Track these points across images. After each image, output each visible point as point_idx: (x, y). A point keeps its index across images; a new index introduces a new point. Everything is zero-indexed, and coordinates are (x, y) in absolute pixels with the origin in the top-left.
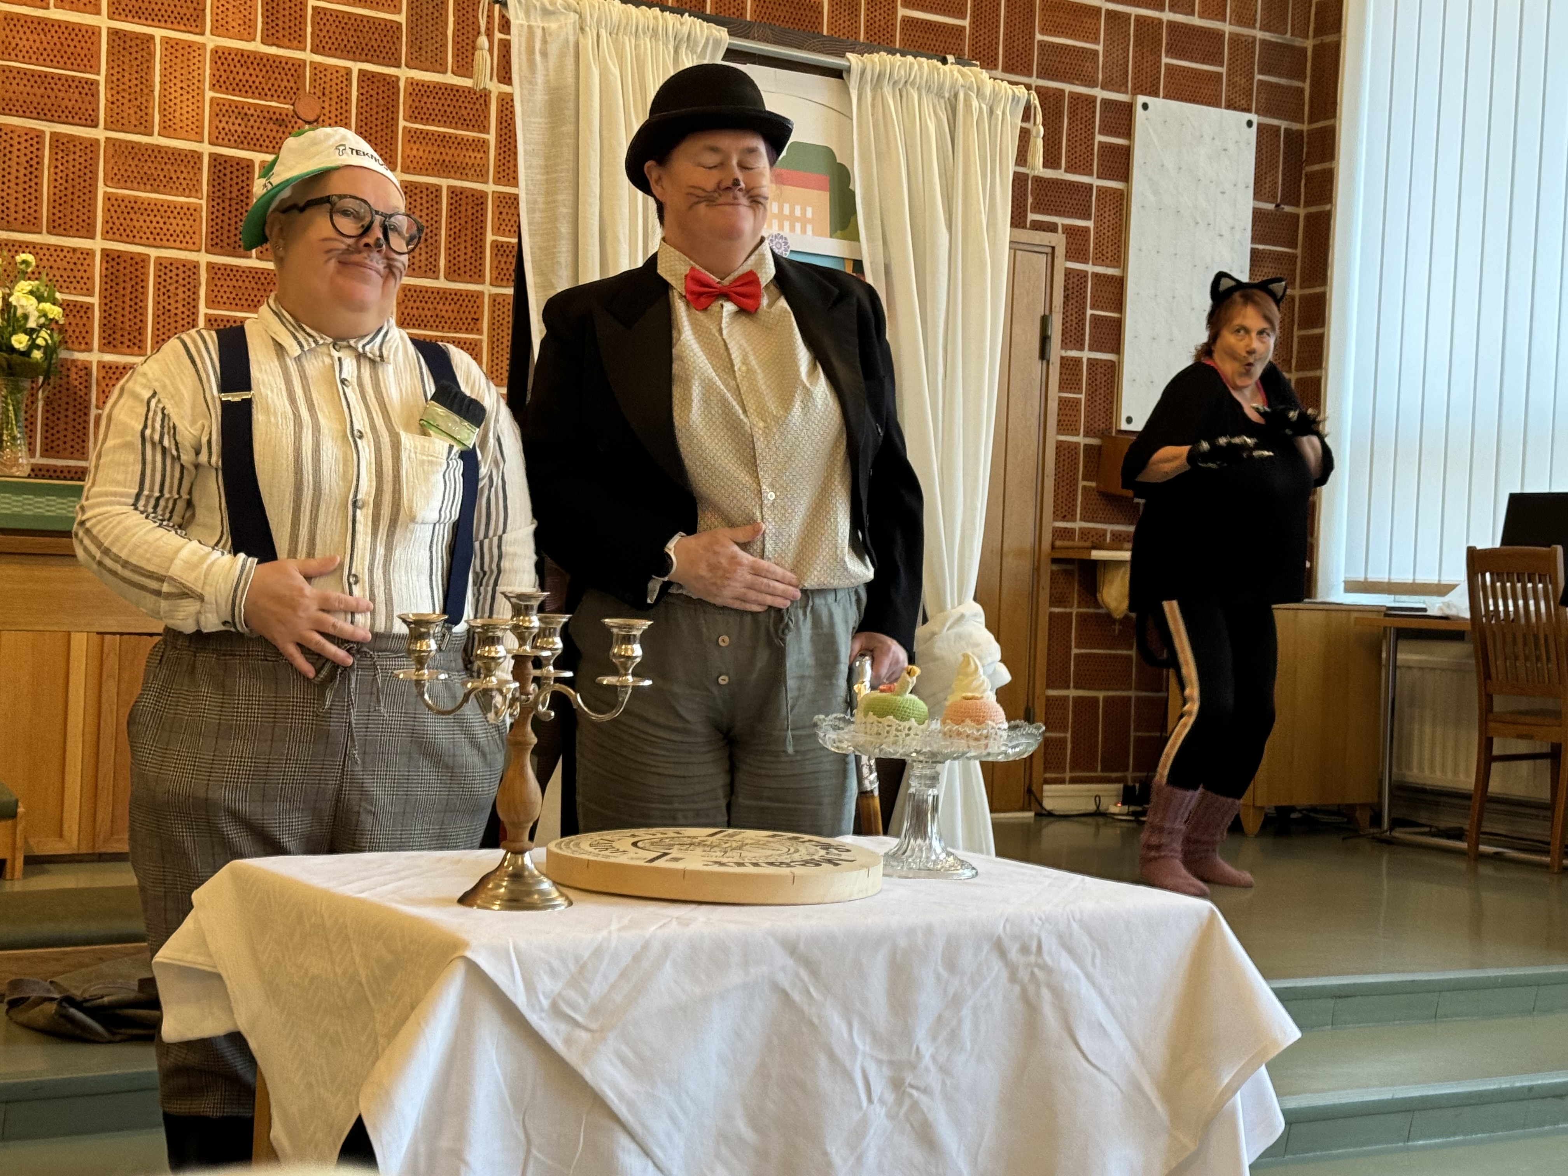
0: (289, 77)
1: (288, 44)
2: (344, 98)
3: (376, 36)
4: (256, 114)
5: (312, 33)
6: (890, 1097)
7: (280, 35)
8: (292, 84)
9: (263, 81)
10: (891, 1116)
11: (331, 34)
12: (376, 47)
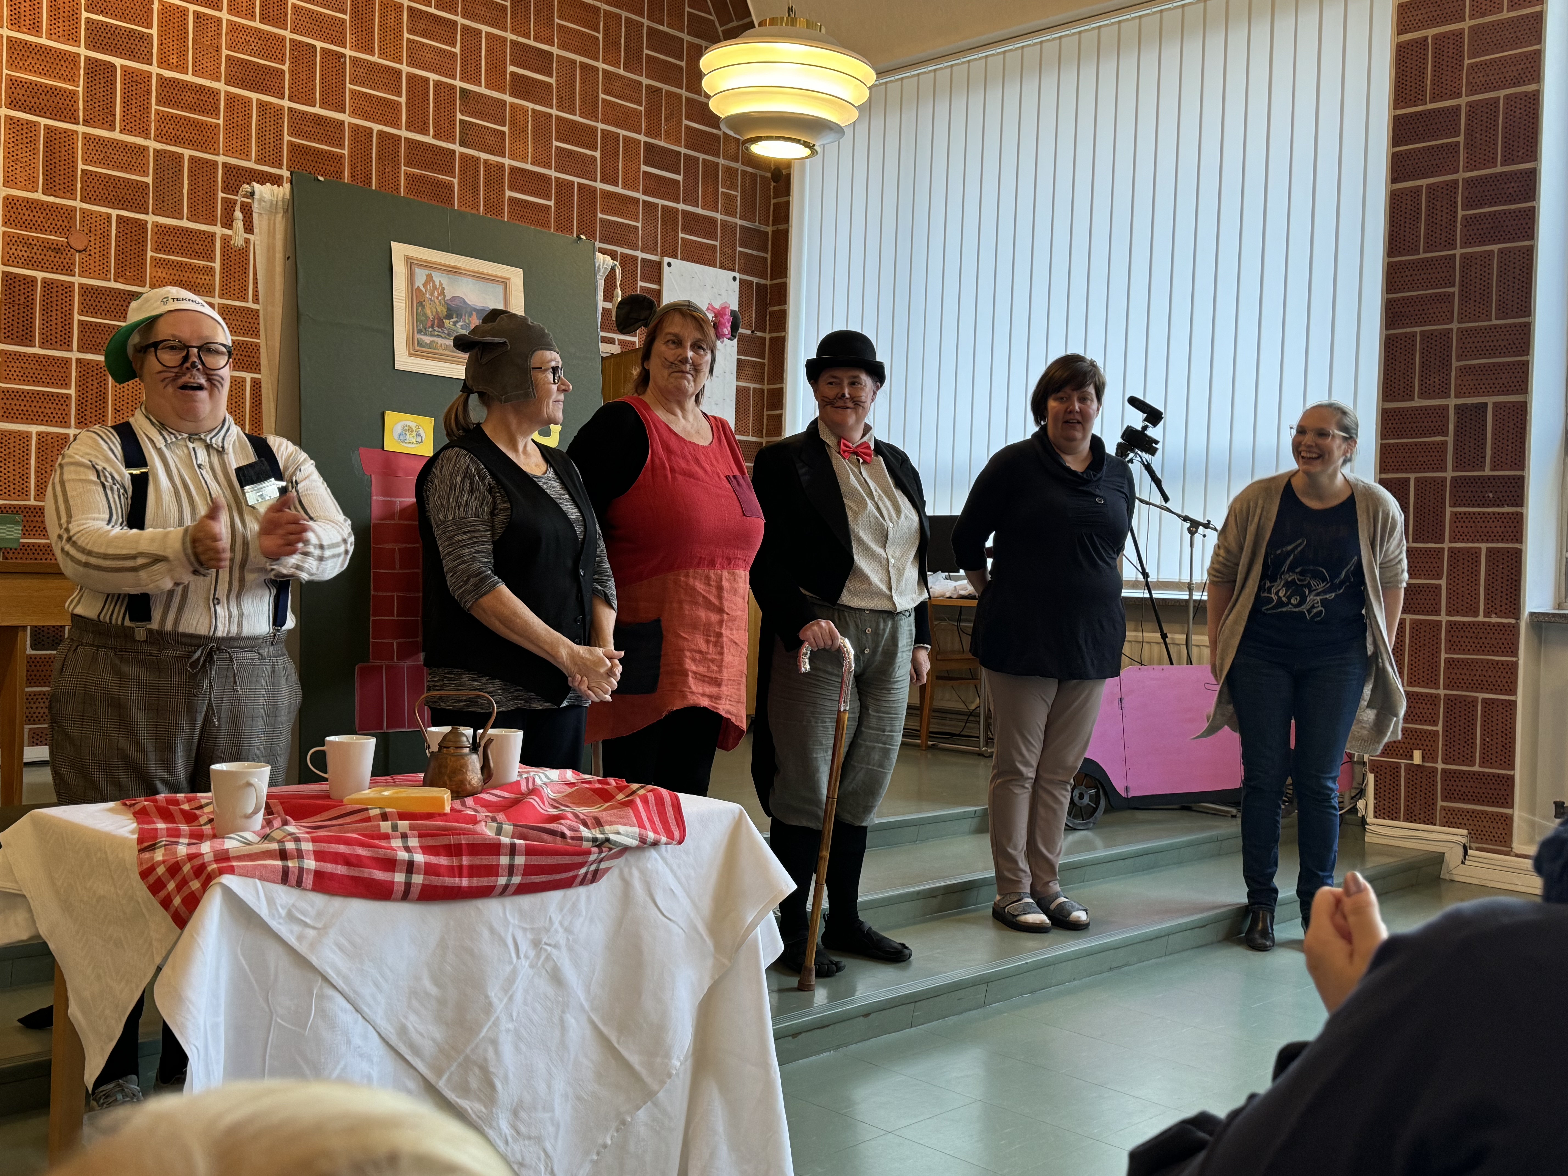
0: (64, 218)
1: (63, 195)
2: (105, 234)
3: (130, 191)
4: (38, 244)
5: (82, 188)
6: (532, 954)
7: (57, 188)
8: (66, 223)
9: (44, 221)
10: (532, 966)
11: (96, 189)
12: (129, 199)
